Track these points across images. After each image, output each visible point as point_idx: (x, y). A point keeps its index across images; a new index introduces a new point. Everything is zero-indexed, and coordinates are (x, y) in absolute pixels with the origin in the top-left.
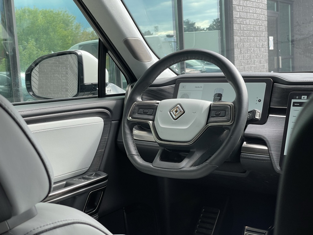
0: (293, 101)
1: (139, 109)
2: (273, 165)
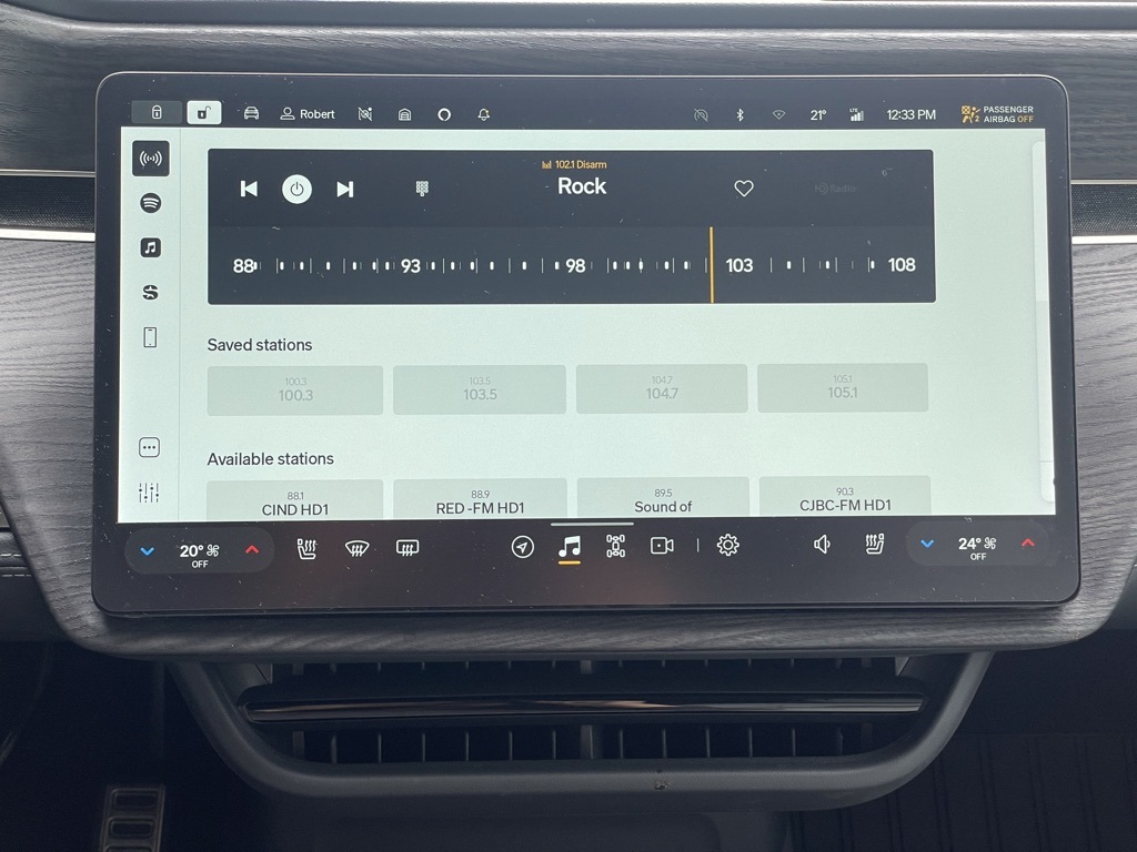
0: (129, 135)
2: (51, 597)
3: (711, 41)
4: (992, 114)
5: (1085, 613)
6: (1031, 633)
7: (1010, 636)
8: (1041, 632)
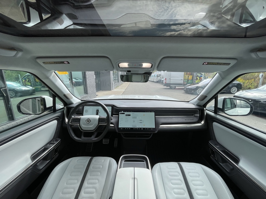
0: (120, 112)
1: (73, 120)
4: (152, 112)
6: (154, 133)
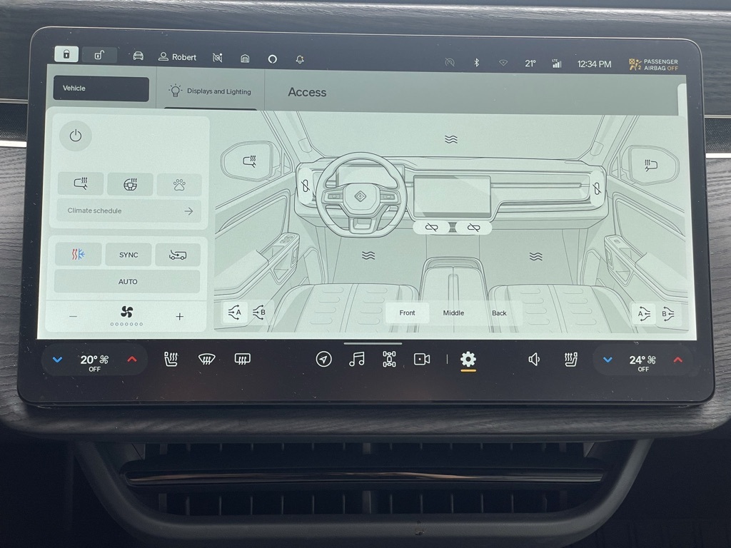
0: (53, 71)
3: (457, 12)
4: (650, 65)
5: (718, 410)
6: (681, 423)
7: (666, 426)
8: (688, 423)
